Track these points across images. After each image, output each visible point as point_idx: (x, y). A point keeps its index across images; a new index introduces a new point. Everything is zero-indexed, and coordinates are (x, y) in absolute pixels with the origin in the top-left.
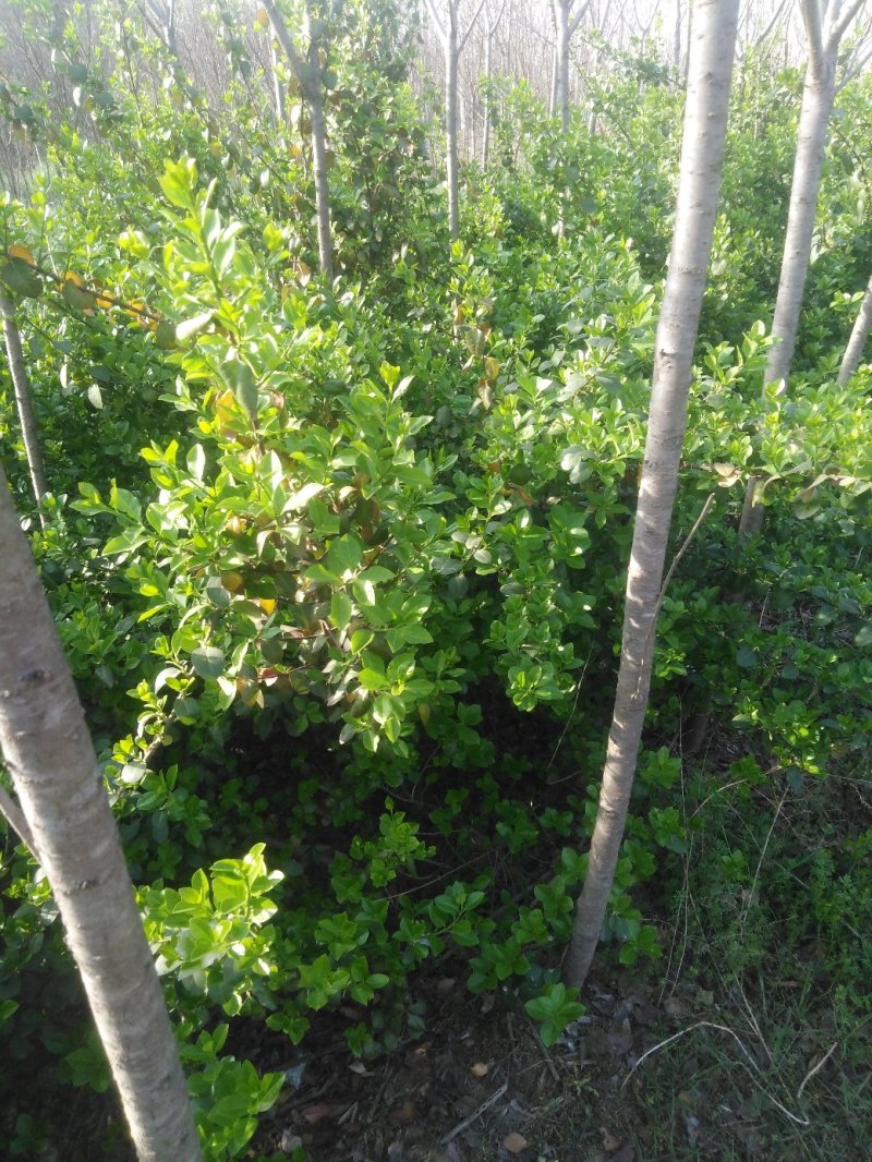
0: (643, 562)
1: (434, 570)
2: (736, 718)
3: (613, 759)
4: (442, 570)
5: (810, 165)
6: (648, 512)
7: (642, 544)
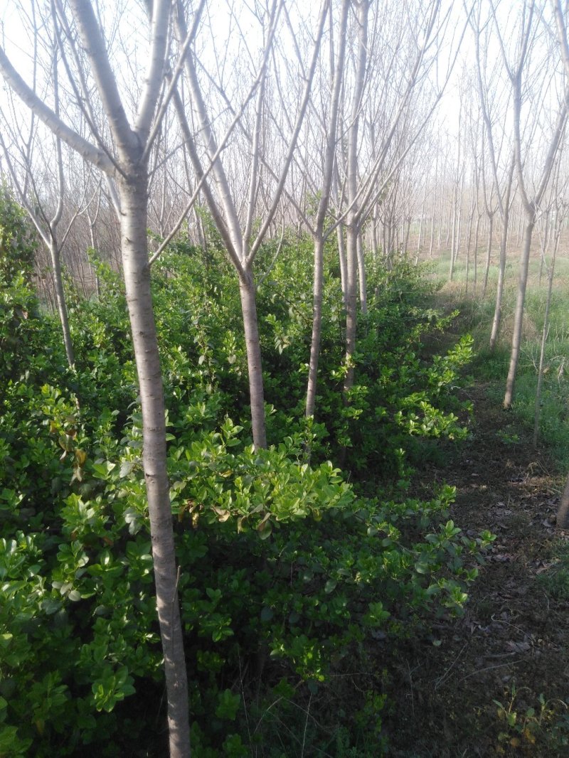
0: (164, 598)
1: (43, 610)
2: (272, 653)
3: (174, 731)
4: (48, 610)
5: (251, 324)
6: (159, 567)
7: (161, 586)
